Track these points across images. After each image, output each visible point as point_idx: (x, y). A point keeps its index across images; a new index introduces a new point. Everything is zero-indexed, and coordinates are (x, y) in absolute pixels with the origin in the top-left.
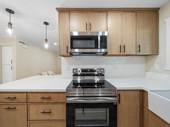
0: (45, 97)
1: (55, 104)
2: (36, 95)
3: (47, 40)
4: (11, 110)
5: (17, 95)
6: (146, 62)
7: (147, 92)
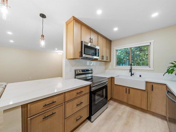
0: (78, 92)
1: (84, 95)
2: (72, 93)
3: (44, 36)
4: (47, 119)
5: (55, 99)
6: (105, 65)
7: (114, 78)
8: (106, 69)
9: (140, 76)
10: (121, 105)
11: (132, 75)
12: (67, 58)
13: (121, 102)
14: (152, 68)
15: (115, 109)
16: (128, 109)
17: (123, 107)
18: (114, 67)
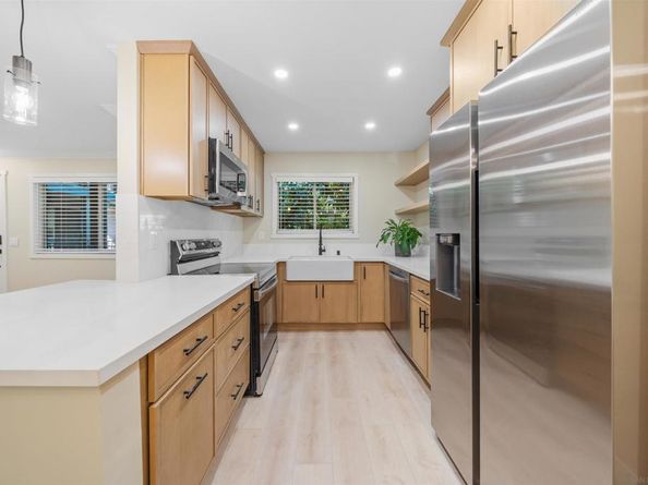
7: (284, 263)
8: (246, 242)
9: (338, 253)
10: (306, 334)
11: (321, 251)
12: (141, 192)
13: (303, 327)
14: (356, 235)
15: (296, 345)
16: (322, 336)
17: (311, 335)
18: (275, 235)
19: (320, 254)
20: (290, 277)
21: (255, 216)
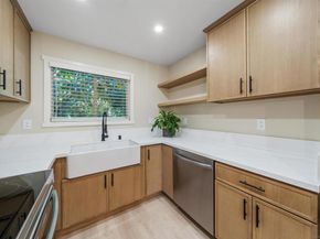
9: (120, 138)
11: (104, 138)
19: (103, 139)
20: (72, 174)
21: (17, 102)
